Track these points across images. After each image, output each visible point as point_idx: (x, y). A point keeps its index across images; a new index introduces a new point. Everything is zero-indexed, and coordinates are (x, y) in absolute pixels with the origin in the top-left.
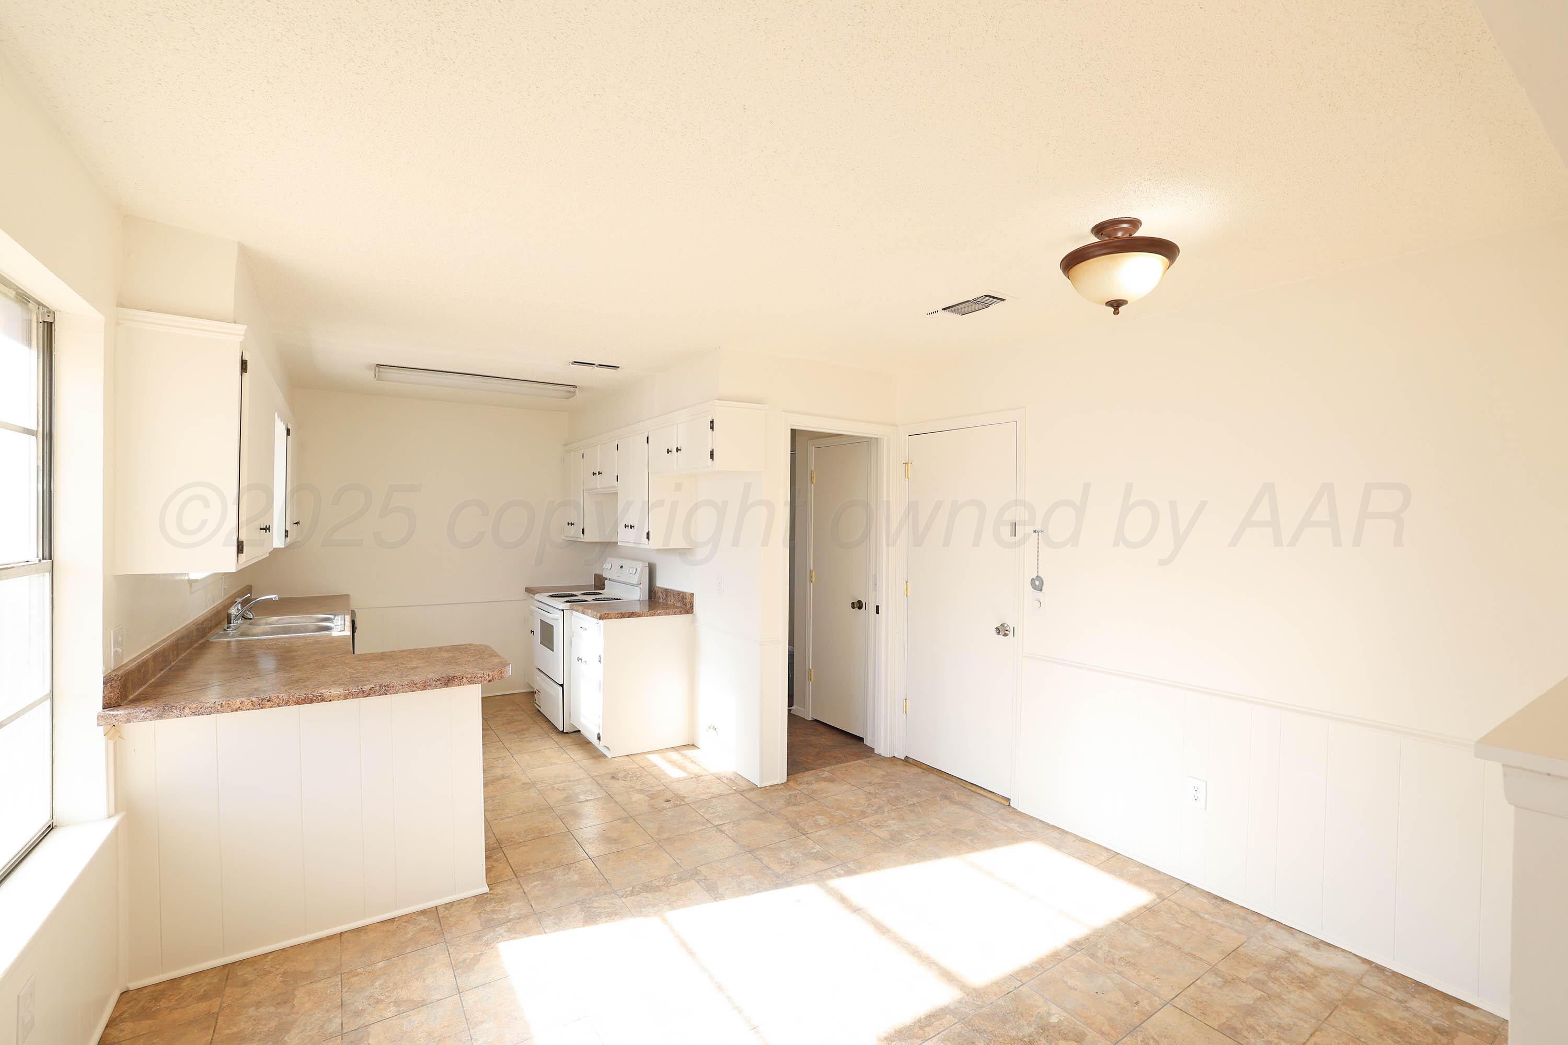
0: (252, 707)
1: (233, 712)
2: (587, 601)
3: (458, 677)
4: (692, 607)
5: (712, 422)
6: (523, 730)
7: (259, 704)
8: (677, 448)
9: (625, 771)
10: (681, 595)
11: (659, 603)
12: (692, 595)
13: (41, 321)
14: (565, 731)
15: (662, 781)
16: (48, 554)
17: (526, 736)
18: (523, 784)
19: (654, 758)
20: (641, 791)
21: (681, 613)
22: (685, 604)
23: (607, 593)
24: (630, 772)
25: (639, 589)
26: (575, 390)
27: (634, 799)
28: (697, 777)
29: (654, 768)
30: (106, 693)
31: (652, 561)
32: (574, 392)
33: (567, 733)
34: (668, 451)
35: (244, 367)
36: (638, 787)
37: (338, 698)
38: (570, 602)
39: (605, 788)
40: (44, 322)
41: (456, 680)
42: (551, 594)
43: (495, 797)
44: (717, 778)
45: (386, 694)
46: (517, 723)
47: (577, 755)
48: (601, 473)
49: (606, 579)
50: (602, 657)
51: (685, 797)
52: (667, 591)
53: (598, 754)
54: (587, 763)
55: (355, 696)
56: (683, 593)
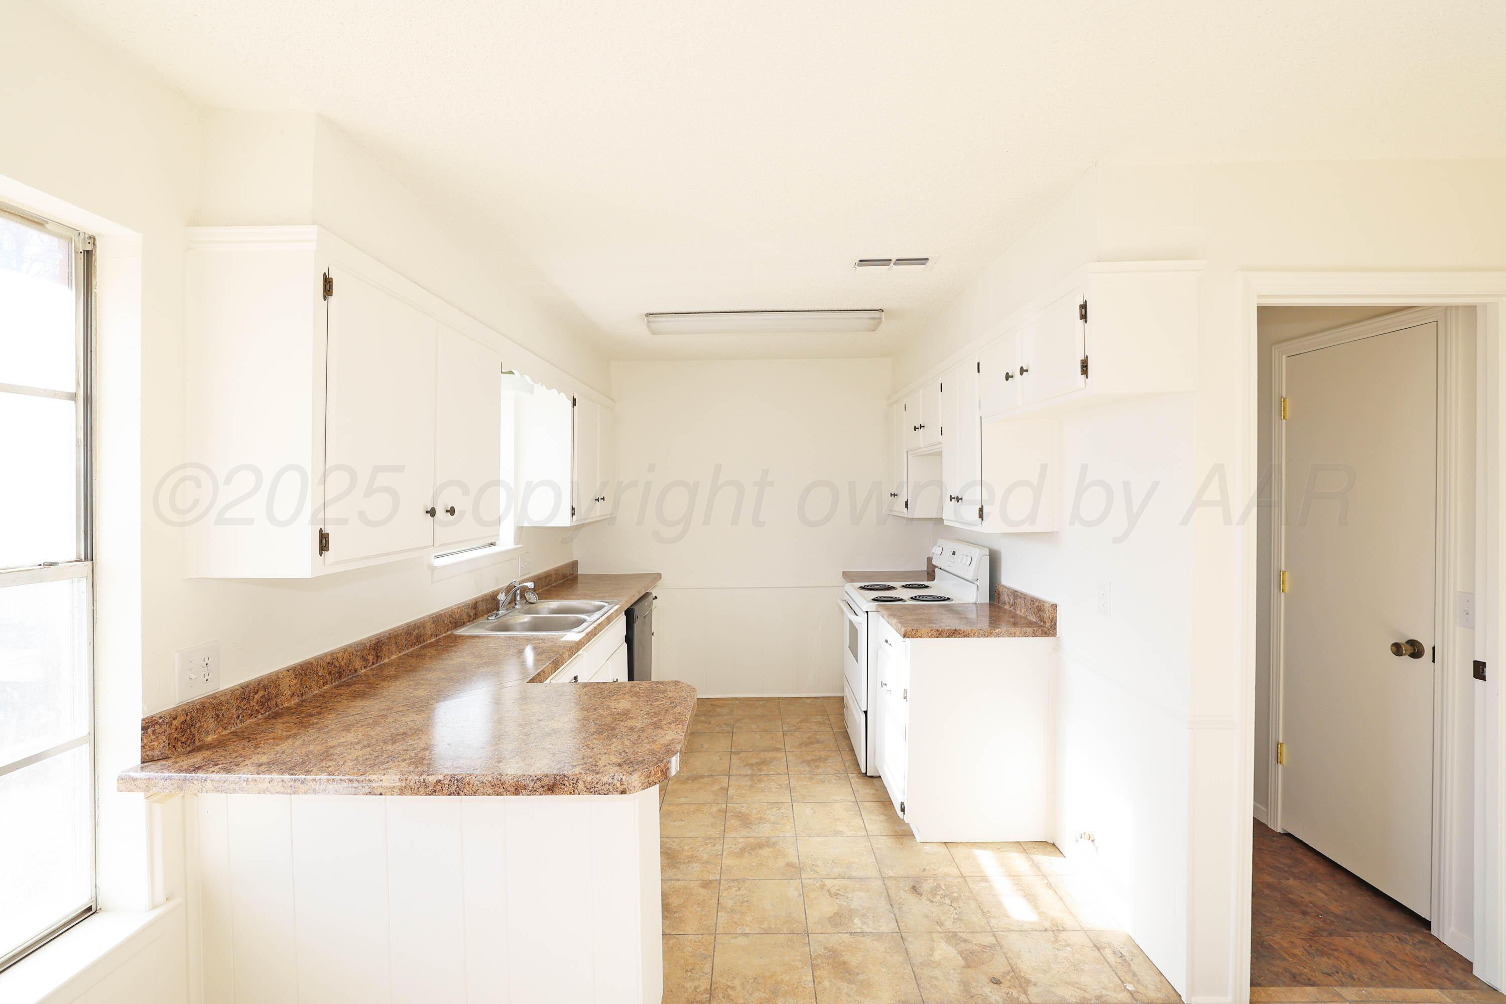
0: (282, 790)
1: (260, 793)
2: (902, 600)
3: (571, 778)
4: (1054, 626)
5: (1084, 307)
6: (819, 759)
7: (291, 787)
8: (1022, 368)
9: (935, 877)
10: (1037, 604)
11: (1005, 611)
12: (1054, 607)
13: (82, 251)
14: (868, 775)
15: (994, 922)
16: (89, 556)
17: (820, 771)
18: (787, 864)
19: (986, 860)
20: (953, 938)
21: (1035, 635)
22: (1042, 620)
23: (936, 588)
24: (942, 884)
25: (975, 587)
26: (881, 315)
27: (937, 956)
28: (1057, 929)
29: (982, 884)
30: (145, 741)
31: (996, 546)
32: (880, 318)
33: (872, 777)
34: (1008, 377)
35: (328, 287)
36: (949, 925)
37: (391, 791)
38: (878, 601)
39: (896, 911)
40: (84, 251)
41: (567, 784)
42: (863, 584)
43: (744, 880)
44: (1095, 946)
45: (458, 794)
46: (816, 746)
47: (875, 823)
48: (924, 427)
49: (937, 567)
50: (908, 692)
51: (1028, 982)
52: (1015, 594)
53: (903, 828)
54: (884, 843)
55: (415, 791)
56: (1040, 601)
